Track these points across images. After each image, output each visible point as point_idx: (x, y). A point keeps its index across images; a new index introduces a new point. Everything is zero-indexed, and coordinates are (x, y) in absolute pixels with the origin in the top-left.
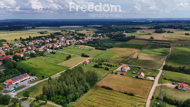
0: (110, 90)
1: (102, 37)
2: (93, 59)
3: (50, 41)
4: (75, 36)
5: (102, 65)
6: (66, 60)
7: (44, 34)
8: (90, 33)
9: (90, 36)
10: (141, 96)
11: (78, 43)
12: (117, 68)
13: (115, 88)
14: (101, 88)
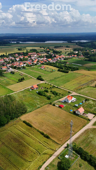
0: (29, 127)
1: (76, 55)
2: (46, 83)
3: (20, 58)
4: (49, 54)
5: (48, 92)
6: (18, 82)
7: (21, 50)
8: (68, 50)
9: (66, 53)
10: (58, 140)
11: (45, 62)
12: (63, 97)
13: (37, 125)
14: (22, 123)
